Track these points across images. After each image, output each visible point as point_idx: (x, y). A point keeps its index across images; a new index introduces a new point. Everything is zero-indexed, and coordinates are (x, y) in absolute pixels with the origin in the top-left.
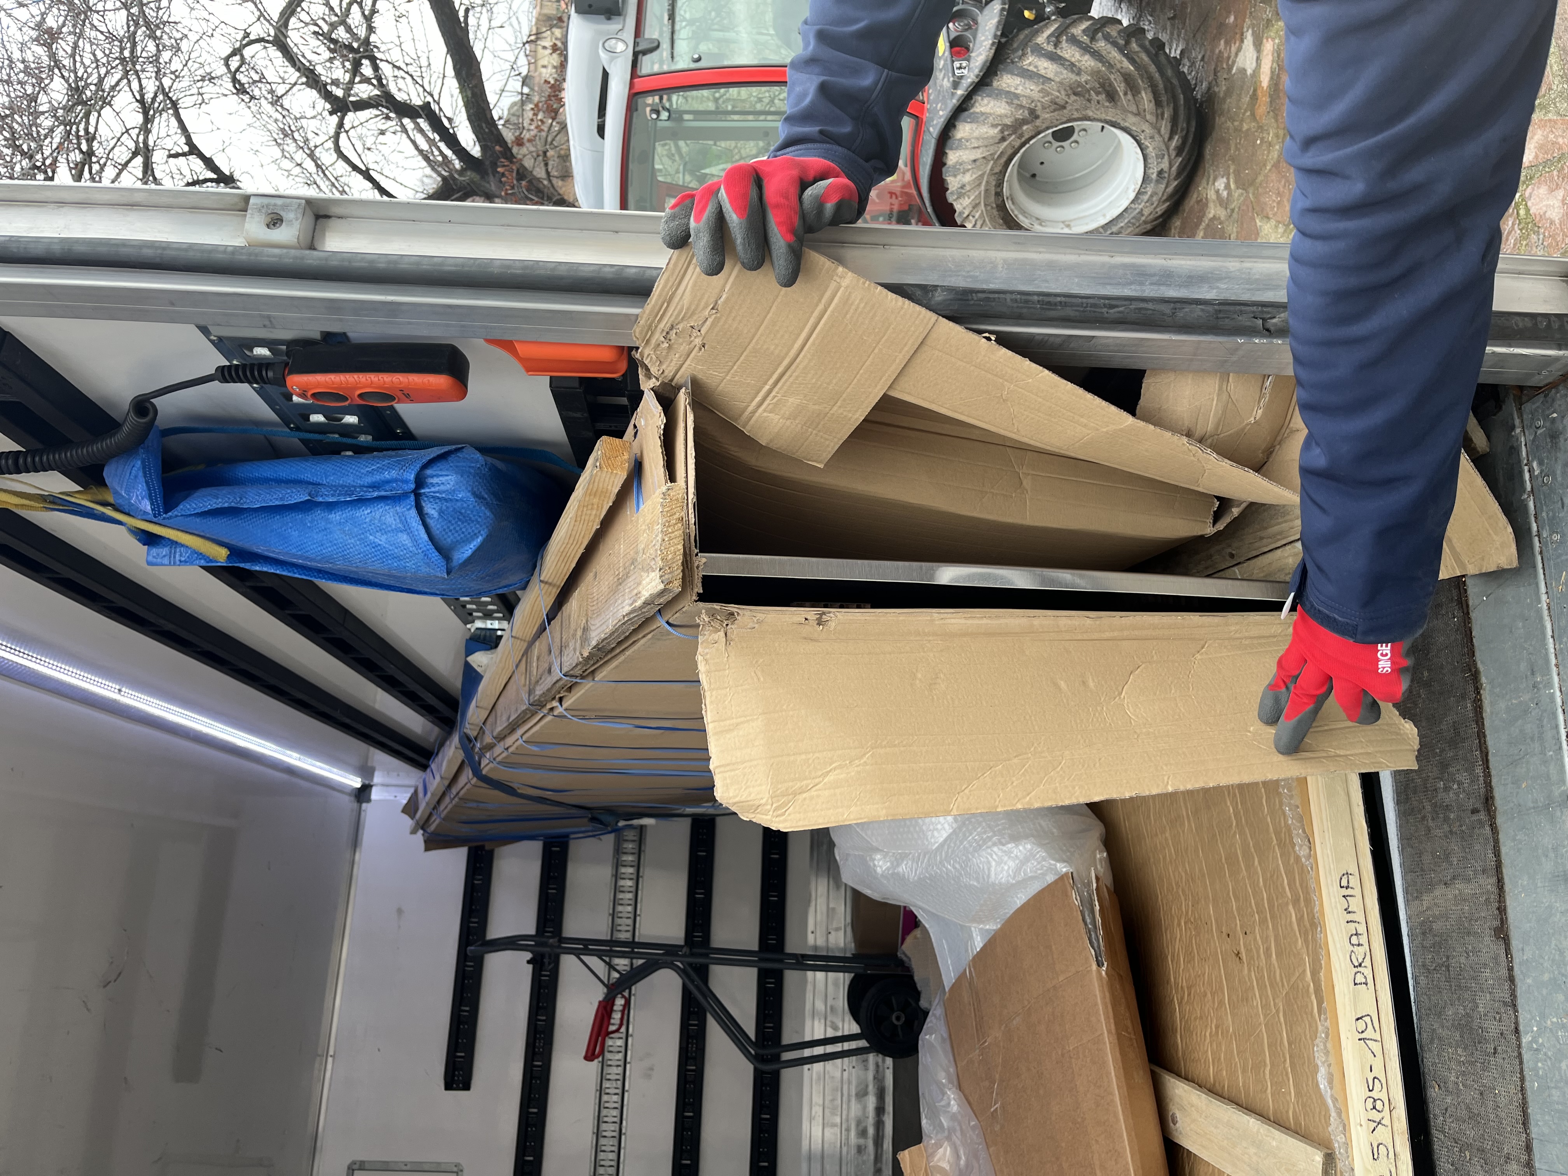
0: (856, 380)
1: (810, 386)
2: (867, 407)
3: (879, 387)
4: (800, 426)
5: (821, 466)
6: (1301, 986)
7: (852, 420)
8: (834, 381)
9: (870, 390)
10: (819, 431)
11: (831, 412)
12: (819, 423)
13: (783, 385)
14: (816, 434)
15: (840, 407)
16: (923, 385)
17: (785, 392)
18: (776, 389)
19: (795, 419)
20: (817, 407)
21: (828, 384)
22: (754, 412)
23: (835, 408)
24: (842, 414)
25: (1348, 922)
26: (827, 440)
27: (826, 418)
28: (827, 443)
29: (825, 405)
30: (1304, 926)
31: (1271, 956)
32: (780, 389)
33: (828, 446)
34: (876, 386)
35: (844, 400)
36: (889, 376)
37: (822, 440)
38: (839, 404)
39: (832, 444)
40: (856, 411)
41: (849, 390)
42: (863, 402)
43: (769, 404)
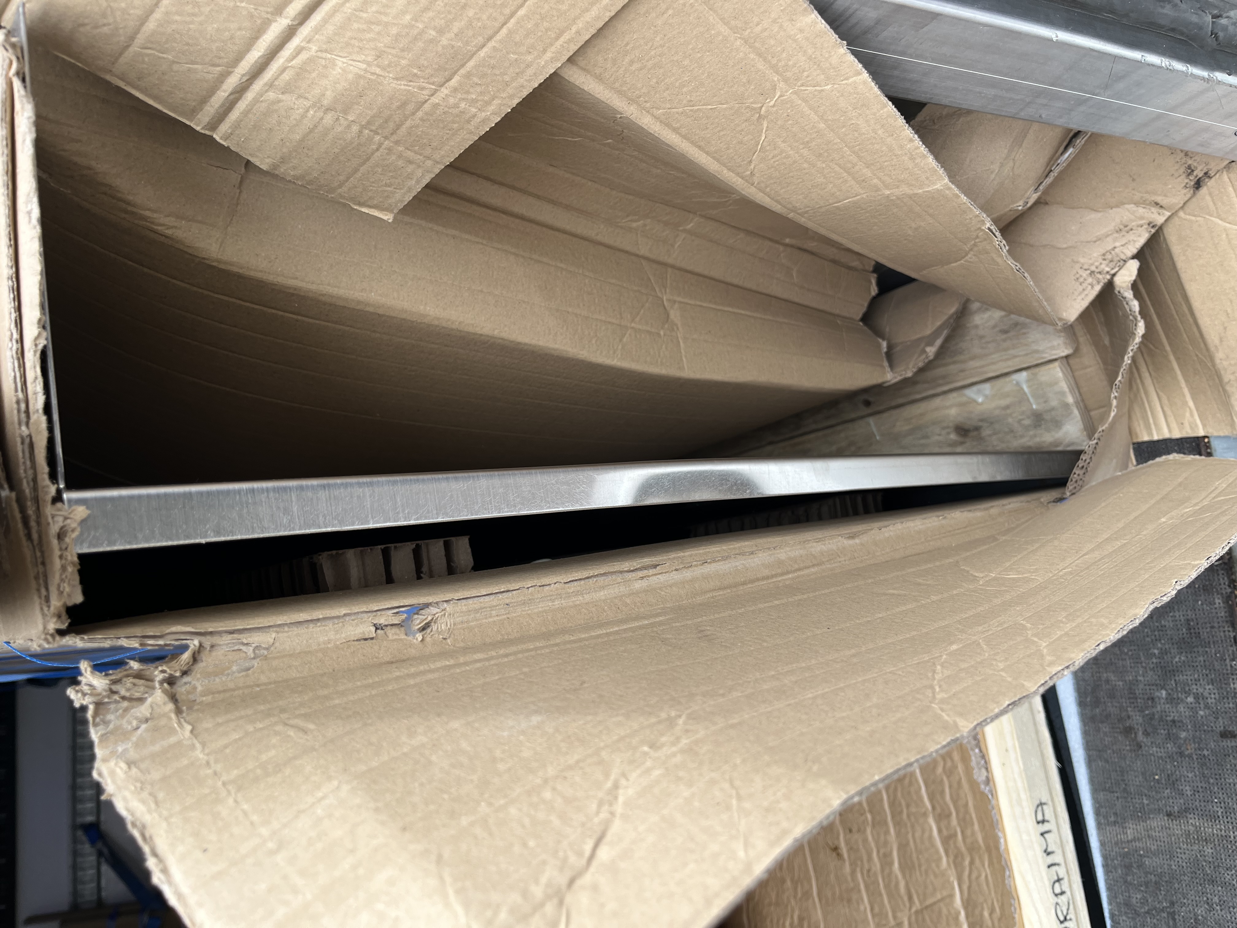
0: (504, 31)
1: (394, 31)
2: (511, 97)
3: (549, 55)
4: (355, 128)
5: (388, 217)
6: (945, 911)
7: (477, 120)
8: (456, 26)
9: (529, 58)
10: (397, 143)
11: (435, 100)
12: (398, 127)
13: (325, 21)
14: (390, 150)
15: (455, 90)
16: (632, 62)
17: (329, 41)
18: (305, 31)
19: (345, 112)
20: (402, 86)
21: (441, 31)
22: (241, 91)
23: (444, 91)
24: (456, 106)
25: (1049, 867)
26: (410, 162)
27: (420, 114)
28: (410, 168)
29: (422, 83)
30: (957, 847)
31: (891, 864)
32: (317, 30)
33: (409, 177)
34: (545, 51)
35: (468, 75)
36: (578, 32)
37: (400, 163)
38: (453, 82)
39: (419, 173)
40: (488, 103)
41: (482, 53)
42: (507, 84)
43: (283, 70)
